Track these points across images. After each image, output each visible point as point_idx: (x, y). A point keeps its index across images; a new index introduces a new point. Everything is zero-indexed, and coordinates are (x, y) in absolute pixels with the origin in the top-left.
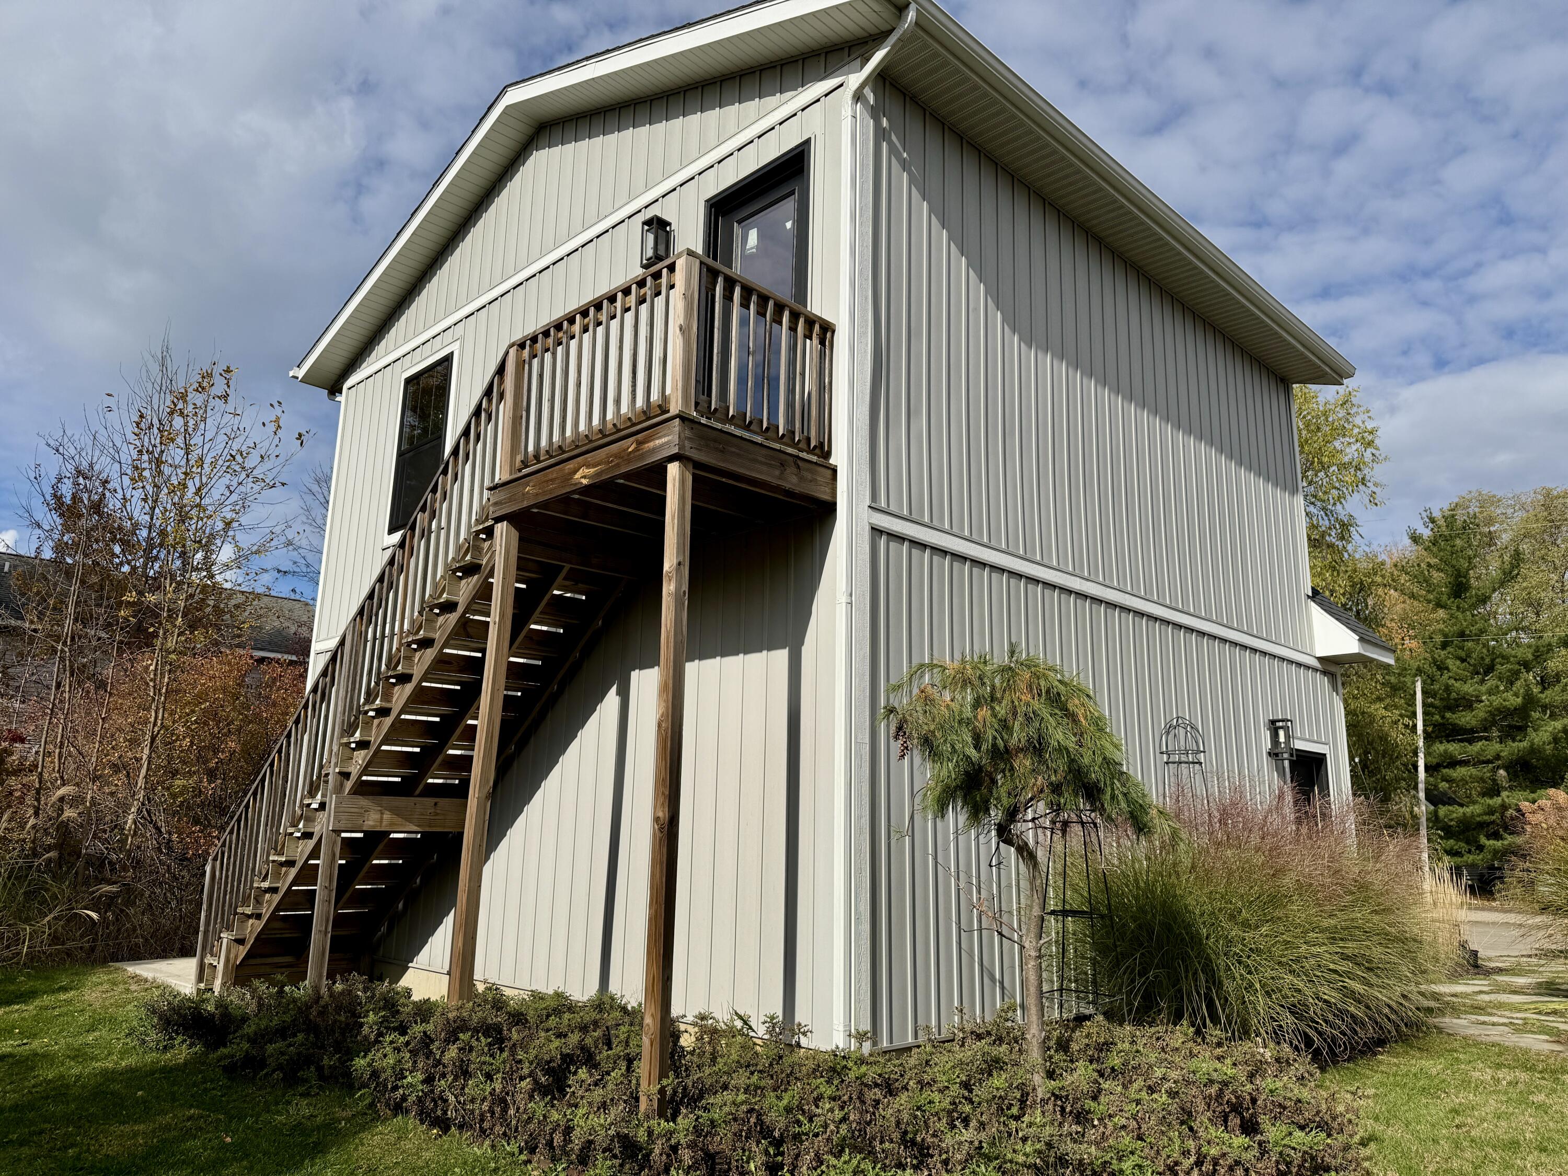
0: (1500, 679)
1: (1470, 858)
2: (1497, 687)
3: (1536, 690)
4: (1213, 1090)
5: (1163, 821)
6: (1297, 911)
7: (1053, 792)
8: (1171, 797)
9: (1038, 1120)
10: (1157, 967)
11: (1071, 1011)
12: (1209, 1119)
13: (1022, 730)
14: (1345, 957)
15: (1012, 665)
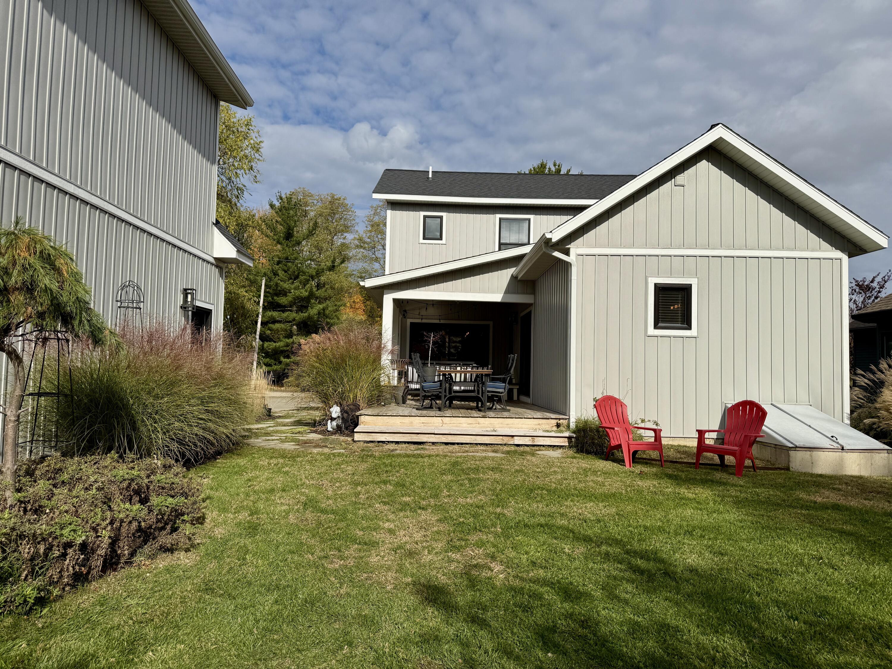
0: (300, 283)
1: (275, 367)
2: (299, 286)
3: (315, 289)
4: (125, 484)
5: (112, 337)
6: (185, 389)
7: (39, 317)
8: (120, 327)
9: (6, 516)
10: (99, 424)
11: (37, 454)
12: (121, 500)
13: (19, 275)
14: (207, 411)
15: (16, 232)
